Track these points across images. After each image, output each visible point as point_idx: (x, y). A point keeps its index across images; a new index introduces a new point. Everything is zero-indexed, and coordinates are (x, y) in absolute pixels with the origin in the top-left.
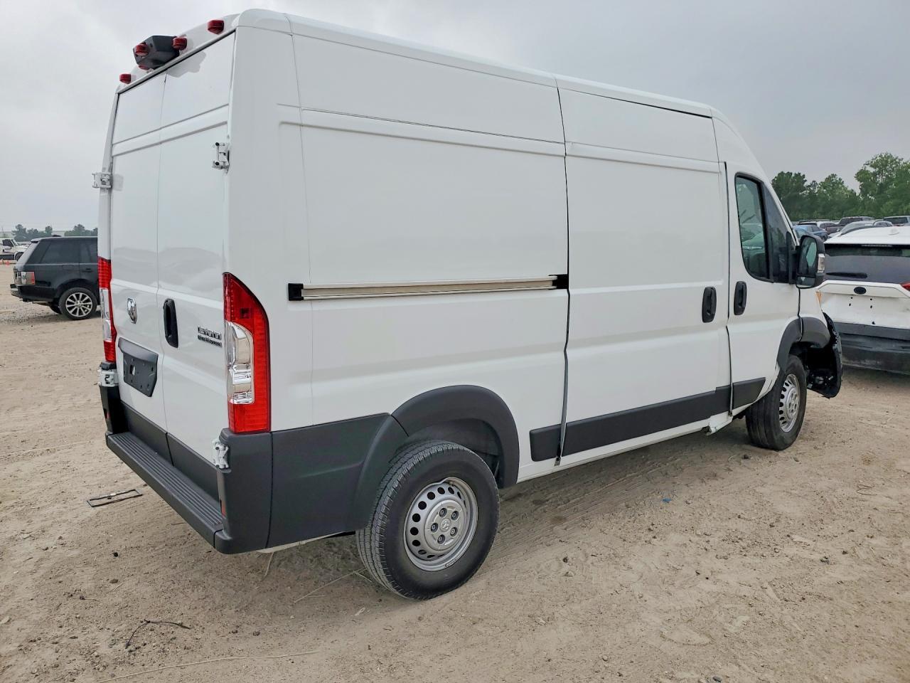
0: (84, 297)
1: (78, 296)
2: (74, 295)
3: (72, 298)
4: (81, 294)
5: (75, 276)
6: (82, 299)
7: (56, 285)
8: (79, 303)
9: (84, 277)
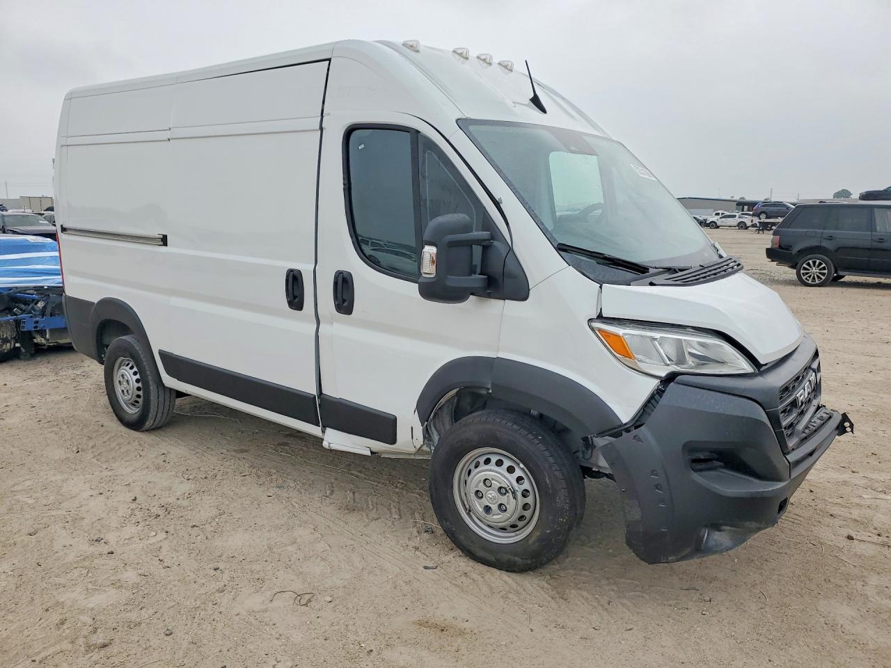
0: (820, 264)
1: (814, 263)
2: (811, 262)
3: (809, 264)
4: (818, 261)
5: (814, 243)
6: (818, 266)
7: (795, 250)
8: (815, 270)
9: (825, 244)
